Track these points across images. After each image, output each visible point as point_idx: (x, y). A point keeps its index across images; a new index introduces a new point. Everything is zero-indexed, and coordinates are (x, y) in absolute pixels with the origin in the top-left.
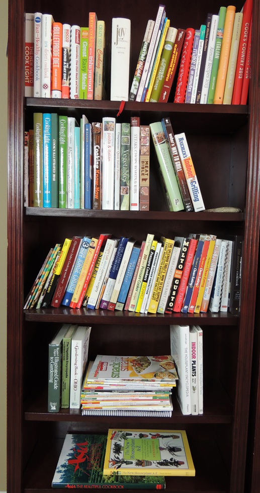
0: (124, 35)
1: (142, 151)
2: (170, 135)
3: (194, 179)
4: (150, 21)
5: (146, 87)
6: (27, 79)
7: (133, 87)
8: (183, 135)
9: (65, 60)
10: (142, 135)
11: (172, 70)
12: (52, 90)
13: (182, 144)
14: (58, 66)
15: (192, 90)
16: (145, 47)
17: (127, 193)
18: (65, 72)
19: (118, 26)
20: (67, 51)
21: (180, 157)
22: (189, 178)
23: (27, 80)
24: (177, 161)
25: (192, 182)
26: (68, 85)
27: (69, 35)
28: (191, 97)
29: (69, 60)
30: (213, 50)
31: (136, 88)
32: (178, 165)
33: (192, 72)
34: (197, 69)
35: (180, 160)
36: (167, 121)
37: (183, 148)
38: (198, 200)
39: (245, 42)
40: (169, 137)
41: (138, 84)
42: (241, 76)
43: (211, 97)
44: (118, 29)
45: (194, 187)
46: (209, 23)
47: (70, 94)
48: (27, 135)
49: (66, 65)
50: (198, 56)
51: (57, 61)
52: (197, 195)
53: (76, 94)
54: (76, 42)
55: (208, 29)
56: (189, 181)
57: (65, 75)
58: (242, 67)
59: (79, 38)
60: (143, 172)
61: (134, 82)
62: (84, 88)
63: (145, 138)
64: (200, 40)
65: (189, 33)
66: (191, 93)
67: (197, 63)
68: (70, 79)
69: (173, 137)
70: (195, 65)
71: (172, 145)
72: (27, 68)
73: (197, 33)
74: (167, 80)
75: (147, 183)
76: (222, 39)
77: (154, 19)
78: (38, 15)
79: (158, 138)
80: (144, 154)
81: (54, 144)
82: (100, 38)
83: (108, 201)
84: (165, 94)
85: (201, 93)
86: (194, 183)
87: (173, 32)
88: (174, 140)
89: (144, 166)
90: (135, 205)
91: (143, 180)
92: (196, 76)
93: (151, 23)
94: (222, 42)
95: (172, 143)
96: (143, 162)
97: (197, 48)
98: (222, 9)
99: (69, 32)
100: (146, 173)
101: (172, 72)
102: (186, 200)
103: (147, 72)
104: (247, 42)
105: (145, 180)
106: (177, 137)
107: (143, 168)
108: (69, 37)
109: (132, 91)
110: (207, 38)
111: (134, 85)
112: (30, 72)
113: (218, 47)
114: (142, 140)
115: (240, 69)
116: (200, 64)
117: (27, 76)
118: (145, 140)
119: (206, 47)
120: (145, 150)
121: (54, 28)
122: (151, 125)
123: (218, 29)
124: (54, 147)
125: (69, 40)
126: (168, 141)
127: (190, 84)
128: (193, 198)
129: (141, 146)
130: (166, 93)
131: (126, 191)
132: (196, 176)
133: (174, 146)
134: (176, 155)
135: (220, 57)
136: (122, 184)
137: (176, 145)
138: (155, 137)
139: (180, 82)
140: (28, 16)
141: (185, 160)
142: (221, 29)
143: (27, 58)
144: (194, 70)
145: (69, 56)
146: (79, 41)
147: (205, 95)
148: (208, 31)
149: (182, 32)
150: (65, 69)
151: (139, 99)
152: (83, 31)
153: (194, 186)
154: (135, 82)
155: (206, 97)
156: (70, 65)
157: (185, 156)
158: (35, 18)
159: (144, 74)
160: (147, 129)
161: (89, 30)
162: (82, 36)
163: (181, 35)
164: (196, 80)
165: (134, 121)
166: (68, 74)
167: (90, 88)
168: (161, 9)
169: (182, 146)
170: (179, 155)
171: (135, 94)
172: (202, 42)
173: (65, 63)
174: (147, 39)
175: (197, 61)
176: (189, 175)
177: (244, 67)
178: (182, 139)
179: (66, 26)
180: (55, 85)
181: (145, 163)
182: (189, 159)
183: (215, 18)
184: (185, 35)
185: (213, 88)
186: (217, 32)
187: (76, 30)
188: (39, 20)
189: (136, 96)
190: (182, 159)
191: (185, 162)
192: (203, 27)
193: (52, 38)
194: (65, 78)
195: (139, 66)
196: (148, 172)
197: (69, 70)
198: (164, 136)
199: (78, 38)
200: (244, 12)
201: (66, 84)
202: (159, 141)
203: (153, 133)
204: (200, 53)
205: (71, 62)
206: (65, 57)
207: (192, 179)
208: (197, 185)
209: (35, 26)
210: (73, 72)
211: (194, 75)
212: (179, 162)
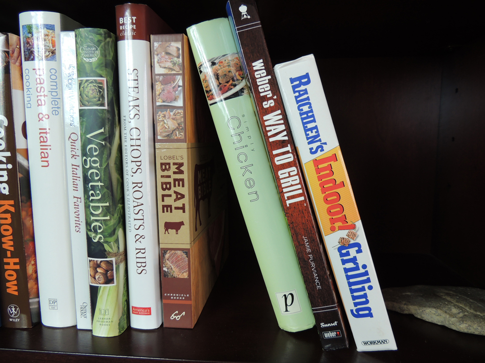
1: (159, 128)
2: (258, 65)
3: (354, 236)
8: (307, 64)
10: (158, 70)
13: (302, 100)
17: (109, 280)
21: (295, 151)
22: (333, 229)
24: (284, 166)
25: (344, 247)
32: (290, 181)
35: (297, 162)
36: (243, 9)
37: (308, 117)
38: (370, 315)
40: (252, 72)
45: (350, 265)
52: (365, 296)
56: (332, 241)
60: (168, 201)
63: (168, 79)
69: (270, 72)
71: (266, 105)
75: (184, 238)
79: (217, 77)
80: (169, 139)
83: (55, 302)
86: (353, 252)
88: (274, 84)
89: (171, 180)
90: (147, 311)
91: (169, 226)
95: (265, 99)
96: (165, 166)
100: (179, 204)
102: (323, 309)
105: (177, 226)
106: (285, 71)
107: (166, 186)
114: (158, 87)
118: (170, 87)
120: (171, 124)
122: (193, 31)
126: (253, 87)
128: (349, 304)
129: (155, 109)
131: (105, 274)
132: (359, 224)
133: (271, 110)
134: (282, 144)
137: (280, 105)
138: (207, 72)
141: (316, 162)
153: (354, 259)
157: (314, 146)
160: (175, 45)
165: (124, 19)
169: (306, 108)
170: (291, 141)
176: (333, 221)
178: (303, 79)
181: (173, 168)
182: (334, 158)
190: (306, 157)
191: (318, 171)
196: (186, 201)
198: (240, 69)
202: (223, 89)
203: (202, 57)
207: (344, 233)
208: (366, 258)
212: (294, 170)
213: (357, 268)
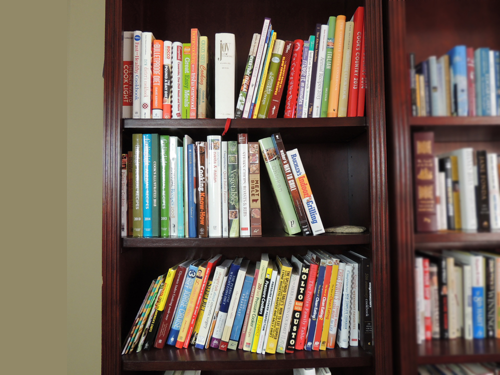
0: (228, 49)
1: (251, 170)
2: (282, 151)
3: (311, 199)
4: (255, 35)
5: (253, 102)
6: (126, 98)
7: (239, 102)
8: (295, 151)
9: (166, 77)
10: (251, 152)
11: (281, 83)
12: (152, 109)
13: (295, 161)
14: (159, 84)
15: (303, 103)
16: (251, 61)
17: (236, 217)
18: (166, 89)
19: (221, 41)
20: (168, 68)
21: (293, 175)
22: (305, 197)
23: (126, 100)
24: (290, 180)
25: (308, 202)
26: (169, 103)
27: (170, 52)
28: (302, 110)
29: (170, 77)
30: (324, 60)
31: (242, 104)
32: (292, 184)
33: (302, 84)
34: (308, 81)
35: (294, 178)
36: (277, 136)
37: (296, 166)
38: (317, 222)
39: (358, 51)
40: (280, 153)
41: (244, 99)
42: (356, 87)
43: (324, 109)
44: (221, 44)
45: (310, 207)
46: (318, 33)
47: (171, 112)
48: (125, 158)
49: (167, 82)
50: (308, 67)
51: (158, 79)
52: (315, 216)
53: (178, 112)
54: (178, 59)
55: (317, 39)
56: (305, 201)
57: (166, 92)
58: (356, 76)
59: (181, 54)
60: (253, 193)
61: (240, 98)
62: (186, 105)
63: (254, 155)
64: (309, 51)
65: (297, 45)
66: (302, 106)
67: (307, 75)
68: (171, 97)
69: (285, 153)
70: (305, 76)
71: (284, 162)
72: (126, 87)
73: (306, 44)
74: (276, 94)
75: (258, 205)
76: (333, 48)
77: (260, 33)
78: (138, 33)
79: (268, 154)
80: (254, 173)
81: (155, 166)
82: (203, 53)
83: (216, 227)
84: (274, 108)
85: (313, 105)
86: (311, 203)
87: (280, 44)
88: (286, 157)
89: (254, 186)
90: (246, 229)
91: (253, 201)
92: (307, 88)
93: (257, 36)
94: (333, 51)
95: (284, 161)
96: (253, 181)
97: (307, 59)
98: (332, 19)
99: (170, 49)
100: (257, 193)
101: (280, 86)
102: (303, 222)
103: (254, 86)
104: (360, 51)
105: (256, 201)
106: (289, 153)
107: (253, 188)
108: (170, 54)
109: (238, 107)
110: (316, 48)
111: (241, 101)
112: (129, 91)
113: (329, 57)
114: (251, 157)
115: (355, 79)
116: (311, 75)
117: (126, 96)
118: (254, 157)
119: (316, 57)
120: (255, 169)
121: (154, 45)
122: (261, 141)
123: (328, 39)
124: (155, 170)
125: (170, 57)
126: (279, 158)
127: (301, 96)
128: (310, 220)
129: (250, 164)
130: (275, 107)
131: (235, 215)
132: (312, 195)
133: (286, 164)
134: (289, 173)
135: (331, 68)
136: (230, 207)
137: (288, 162)
138: (265, 153)
139: (290, 95)
140: (126, 34)
141: (299, 178)
142: (331, 39)
143: (126, 76)
144: (304, 82)
145: (170, 73)
146: (181, 57)
147: (318, 107)
148: (317, 42)
149: (290, 44)
150: (166, 87)
151: (245, 116)
152: (185, 47)
153: (311, 206)
154: (241, 98)
155: (319, 109)
156: (171, 82)
157: (298, 173)
158: (134, 36)
159: (251, 89)
160: (256, 145)
161: (192, 45)
162: (184, 52)
163: (289, 47)
164: (307, 92)
165: (241, 138)
166: (170, 92)
167: (192, 106)
168: (267, 22)
169: (296, 163)
170: (292, 172)
171: (242, 110)
172: (311, 53)
173: (166, 81)
174: (253, 53)
175: (307, 72)
176: (305, 195)
177: (359, 77)
178: (295, 155)
179: (167, 43)
180: (156, 103)
181: (255, 182)
182: (304, 177)
183: (324, 28)
184: (293, 47)
185: (326, 100)
186: (327, 42)
187: (178, 46)
188: (138, 38)
189: (242, 112)
190: (296, 177)
191: (300, 181)
192: (312, 38)
193: (152, 55)
194: (166, 96)
195: (245, 81)
196: (259, 192)
197: (170, 87)
198: (275, 152)
199: (179, 54)
200: (354, 21)
201: (167, 102)
202: (270, 158)
203: (263, 149)
204: (310, 64)
205: (173, 79)
206: (166, 74)
207: (308, 198)
208: (314, 205)
209: (135, 44)
210: (175, 89)
211: (304, 87)
212: (293, 181)
213: (312, 208)
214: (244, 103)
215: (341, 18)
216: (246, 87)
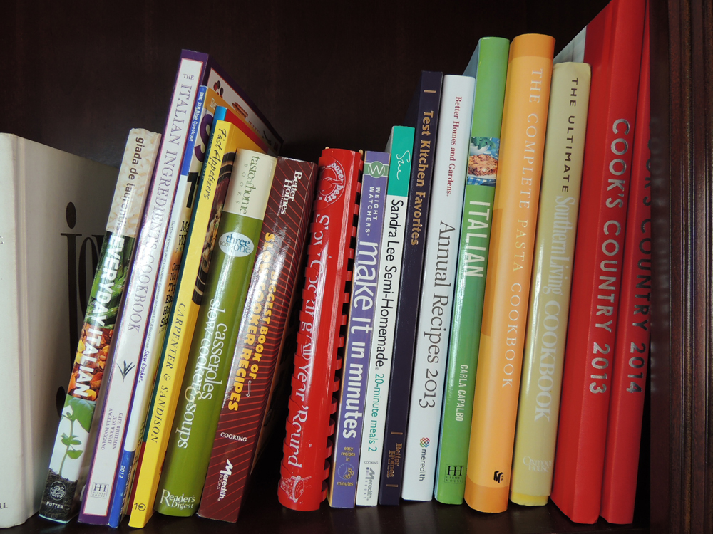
5: (129, 447)
7: (59, 448)
11: (258, 357)
15: (359, 429)
28: (357, 461)
30: (454, 236)
31: (75, 455)
33: (356, 349)
34: (383, 330)
39: (610, 214)
41: (82, 434)
42: (599, 383)
46: (427, 116)
50: (382, 272)
55: (425, 143)
58: (602, 337)
61: (64, 427)
64: (390, 198)
65: (333, 174)
66: (357, 443)
67: (380, 303)
70: (370, 314)
73: (374, 168)
74: (232, 406)
76: (493, 185)
77: (158, 125)
84: (227, 472)
85: (404, 440)
87: (253, 171)
92: (380, 362)
93: (140, 141)
94: (493, 200)
97: (376, 235)
98: (489, 47)
101: (255, 368)
103: (132, 374)
104: (623, 214)
110: (421, 183)
111: (66, 441)
113: (476, 225)
115: (596, 347)
116: (394, 304)
119: (418, 227)
123: (473, 141)
127: (350, 401)
130: (230, 467)
135: (486, 273)
139: (300, 405)
142: (486, 141)
144: (366, 338)
147: (425, 442)
148: (424, 154)
149: (298, 175)
151: (96, 505)
154: (70, 427)
155: (431, 450)
159: (119, 389)
163: (291, 189)
164: (379, 378)
171: (78, 482)
172: (396, 207)
175: (380, 295)
177: (613, 340)
183: (456, 87)
184: (316, 185)
185: (460, 417)
186: (469, 154)
189: (80, 492)
192: (401, 137)
200: (591, 57)
204: (390, 257)
211: (365, 362)
214: (81, 448)
215: (532, 46)
216: (89, 378)
